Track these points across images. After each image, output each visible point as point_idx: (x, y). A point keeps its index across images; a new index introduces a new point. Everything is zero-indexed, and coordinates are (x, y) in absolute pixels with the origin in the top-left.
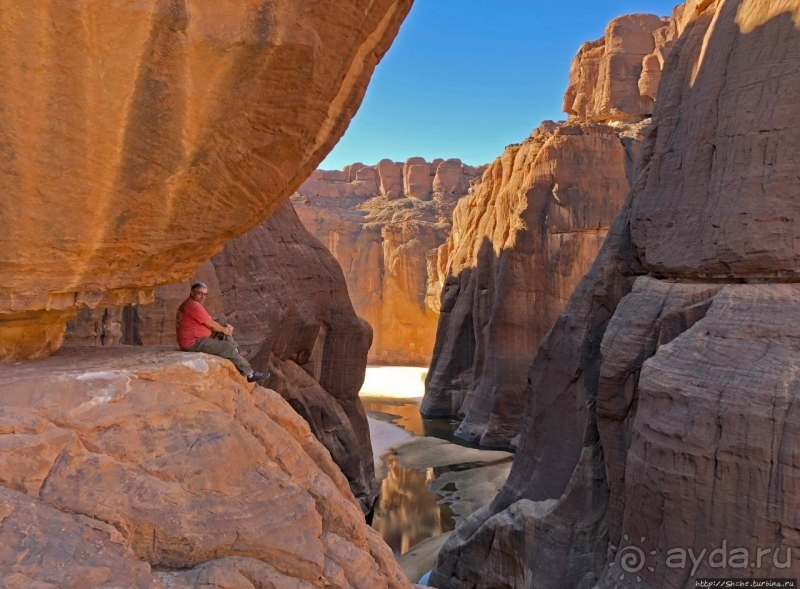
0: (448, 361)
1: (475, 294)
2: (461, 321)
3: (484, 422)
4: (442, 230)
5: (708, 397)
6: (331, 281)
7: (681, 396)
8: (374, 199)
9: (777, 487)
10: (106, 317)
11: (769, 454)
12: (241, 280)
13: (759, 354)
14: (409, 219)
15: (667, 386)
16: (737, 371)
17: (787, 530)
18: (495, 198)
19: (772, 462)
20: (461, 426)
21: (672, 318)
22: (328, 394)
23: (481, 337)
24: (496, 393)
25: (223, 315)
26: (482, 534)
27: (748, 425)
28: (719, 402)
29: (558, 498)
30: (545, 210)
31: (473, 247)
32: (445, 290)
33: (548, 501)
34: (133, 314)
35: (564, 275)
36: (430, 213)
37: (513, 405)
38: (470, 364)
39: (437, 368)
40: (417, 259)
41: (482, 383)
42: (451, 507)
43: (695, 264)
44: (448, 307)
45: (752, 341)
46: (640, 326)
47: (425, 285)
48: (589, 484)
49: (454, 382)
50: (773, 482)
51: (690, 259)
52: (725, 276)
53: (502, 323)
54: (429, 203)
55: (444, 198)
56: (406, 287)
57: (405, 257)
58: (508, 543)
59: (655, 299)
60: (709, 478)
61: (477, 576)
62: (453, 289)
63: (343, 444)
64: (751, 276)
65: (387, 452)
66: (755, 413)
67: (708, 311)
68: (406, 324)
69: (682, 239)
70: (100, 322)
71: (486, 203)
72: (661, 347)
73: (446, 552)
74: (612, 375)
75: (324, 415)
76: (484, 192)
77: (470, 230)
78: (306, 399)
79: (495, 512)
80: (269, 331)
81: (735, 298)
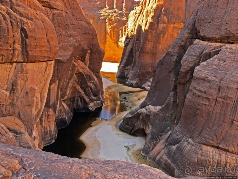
0: (125, 62)
1: (135, 42)
2: (130, 50)
3: (135, 80)
4: (125, 21)
5: (217, 80)
6: (92, 35)
7: (208, 79)
8: (104, 9)
9: (235, 109)
10: (14, 43)
11: (234, 99)
12: (63, 32)
13: (236, 67)
14: (115, 16)
15: (204, 76)
16: (228, 72)
17: (235, 121)
18: (143, 11)
19: (234, 101)
20: (128, 81)
21: (206, 54)
22: (91, 71)
23: (135, 55)
24: (139, 72)
25: (58, 44)
26: (137, 114)
27: (229, 90)
28: (220, 82)
29: (161, 106)
30: (159, 16)
31: (135, 27)
32: (126, 40)
33: (158, 107)
34: (25, 42)
35: (163, 38)
36: (121, 15)
37: (144, 76)
38: (131, 63)
39: (122, 64)
40: (117, 30)
41: (135, 69)
42: (125, 104)
43: (217, 36)
44: (126, 45)
45: (234, 63)
46: (195, 56)
47: (119, 39)
48: (172, 103)
49: (126, 68)
50: (234, 107)
51: (216, 34)
52: (226, 41)
53: (143, 51)
54: (121, 12)
55: (126, 11)
56: (113, 39)
57: (113, 29)
58: (145, 117)
59: (202, 47)
60: (213, 105)
61: (134, 126)
62: (128, 40)
63: (95, 86)
64: (236, 41)
65: (107, 87)
66: (232, 86)
67: (220, 53)
68: (112, 50)
69: (214, 28)
70: (12, 44)
71: (140, 13)
72: (202, 63)
73: (125, 118)
74: (184, 71)
75: (89, 77)
76: (140, 9)
77: (135, 21)
78: (84, 72)
79: (141, 108)
80: (73, 50)
81: (230, 48)
